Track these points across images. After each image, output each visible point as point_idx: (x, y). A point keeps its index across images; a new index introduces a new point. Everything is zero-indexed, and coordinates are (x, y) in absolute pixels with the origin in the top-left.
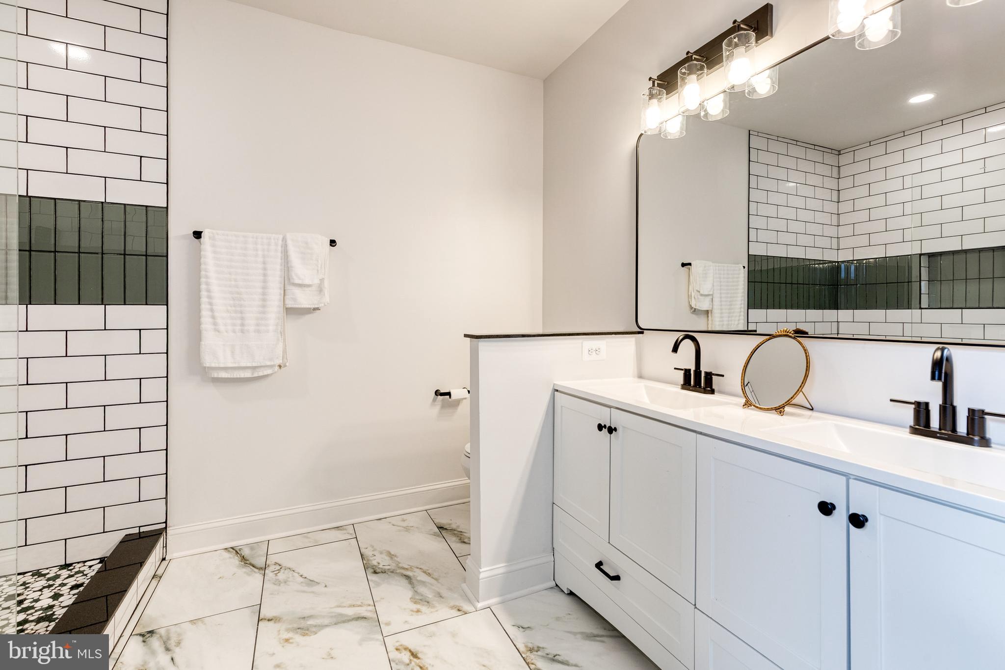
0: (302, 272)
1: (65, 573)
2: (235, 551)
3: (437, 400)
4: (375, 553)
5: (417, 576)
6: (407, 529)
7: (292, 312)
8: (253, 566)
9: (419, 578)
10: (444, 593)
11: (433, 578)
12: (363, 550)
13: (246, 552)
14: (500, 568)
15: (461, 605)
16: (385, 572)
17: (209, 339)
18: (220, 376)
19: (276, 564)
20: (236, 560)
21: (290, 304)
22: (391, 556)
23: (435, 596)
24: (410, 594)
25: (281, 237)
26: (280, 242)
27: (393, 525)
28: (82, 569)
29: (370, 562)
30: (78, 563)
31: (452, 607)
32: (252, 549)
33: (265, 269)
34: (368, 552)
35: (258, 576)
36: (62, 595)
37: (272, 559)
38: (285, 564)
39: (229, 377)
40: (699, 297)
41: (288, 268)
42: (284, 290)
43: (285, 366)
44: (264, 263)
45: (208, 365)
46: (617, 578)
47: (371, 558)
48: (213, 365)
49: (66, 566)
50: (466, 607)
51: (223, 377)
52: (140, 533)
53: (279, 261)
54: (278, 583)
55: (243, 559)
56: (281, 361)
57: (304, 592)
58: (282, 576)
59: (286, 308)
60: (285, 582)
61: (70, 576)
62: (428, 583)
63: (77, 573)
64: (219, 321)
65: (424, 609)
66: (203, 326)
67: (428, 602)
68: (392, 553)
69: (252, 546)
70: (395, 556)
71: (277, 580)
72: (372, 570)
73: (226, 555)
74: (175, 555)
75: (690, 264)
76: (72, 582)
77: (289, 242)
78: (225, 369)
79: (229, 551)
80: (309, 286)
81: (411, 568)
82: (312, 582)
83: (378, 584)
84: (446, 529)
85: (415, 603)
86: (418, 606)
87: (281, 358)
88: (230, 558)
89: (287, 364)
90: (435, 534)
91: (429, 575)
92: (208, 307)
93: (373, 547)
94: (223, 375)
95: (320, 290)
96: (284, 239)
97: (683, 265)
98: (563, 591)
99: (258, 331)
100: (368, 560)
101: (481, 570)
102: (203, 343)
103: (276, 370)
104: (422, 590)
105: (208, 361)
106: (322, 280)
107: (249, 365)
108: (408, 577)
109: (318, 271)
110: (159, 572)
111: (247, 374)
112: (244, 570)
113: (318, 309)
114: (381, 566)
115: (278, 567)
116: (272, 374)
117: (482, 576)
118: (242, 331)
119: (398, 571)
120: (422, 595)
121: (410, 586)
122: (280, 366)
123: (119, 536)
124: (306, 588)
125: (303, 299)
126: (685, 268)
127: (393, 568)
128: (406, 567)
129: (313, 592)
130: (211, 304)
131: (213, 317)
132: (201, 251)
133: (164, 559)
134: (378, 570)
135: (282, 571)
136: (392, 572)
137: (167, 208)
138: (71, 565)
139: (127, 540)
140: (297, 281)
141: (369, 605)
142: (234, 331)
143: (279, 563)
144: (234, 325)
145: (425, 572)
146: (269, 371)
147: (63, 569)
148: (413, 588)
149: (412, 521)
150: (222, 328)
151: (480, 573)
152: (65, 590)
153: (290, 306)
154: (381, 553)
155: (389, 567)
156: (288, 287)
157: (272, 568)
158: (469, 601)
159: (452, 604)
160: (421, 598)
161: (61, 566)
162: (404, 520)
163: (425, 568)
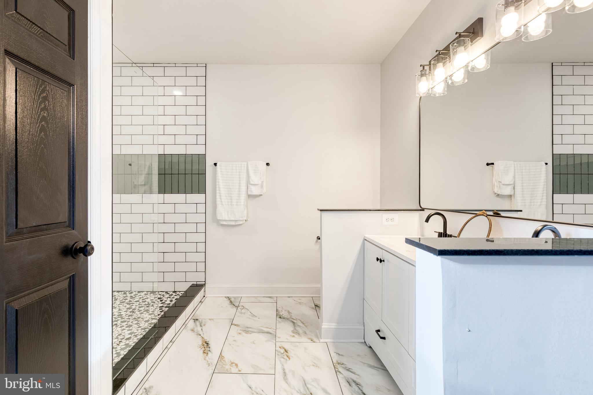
0: (255, 179)
1: (174, 294)
2: (229, 298)
3: (318, 241)
4: (282, 310)
5: (298, 323)
6: (300, 303)
7: (250, 196)
8: (234, 305)
9: (298, 324)
10: (307, 332)
11: (305, 325)
12: (278, 308)
13: (232, 300)
14: (333, 325)
15: (314, 339)
16: (284, 318)
17: (220, 208)
18: (223, 224)
19: (242, 306)
20: (228, 302)
21: (250, 193)
22: (289, 312)
23: (303, 333)
24: (292, 329)
25: (246, 163)
26: (246, 166)
27: (294, 300)
28: (179, 294)
29: (279, 313)
30: (178, 291)
31: (309, 339)
32: (235, 299)
33: (240, 178)
34: (280, 309)
35: (235, 309)
36: (173, 301)
37: (241, 304)
38: (246, 306)
39: (227, 224)
40: (502, 186)
41: (249, 177)
42: (247, 187)
43: (248, 221)
44: (240, 175)
45: (219, 219)
46: (384, 338)
47: (280, 312)
48: (221, 219)
49: (175, 292)
50: (315, 340)
51: (225, 224)
52: (197, 284)
53: (245, 174)
54: (241, 313)
55: (231, 302)
56: (246, 218)
57: (250, 318)
58: (243, 311)
59: (248, 195)
60: (244, 313)
61: (176, 295)
62: (302, 327)
63: (177, 295)
64: (223, 200)
65: (296, 336)
66: (217, 202)
67: (299, 334)
68: (290, 312)
69: (235, 298)
70: (291, 313)
71: (241, 312)
72: (279, 317)
73: (225, 299)
74: (208, 296)
75: (493, 164)
76: (176, 297)
77: (249, 166)
78: (225, 220)
79: (226, 298)
80: (257, 185)
81: (296, 319)
82: (254, 316)
83: (280, 322)
84: (319, 307)
85: (293, 333)
86: (294, 334)
87: (246, 217)
88: (226, 301)
89: (249, 220)
90: (312, 308)
91: (304, 324)
92: (219, 194)
93: (282, 307)
94: (225, 223)
95: (262, 187)
96: (247, 165)
97: (488, 164)
98: (367, 345)
99: (237, 205)
100: (279, 312)
101: (323, 324)
102: (217, 209)
103: (244, 222)
104: (298, 328)
105: (219, 217)
106: (263, 182)
107: (234, 219)
108: (293, 322)
109: (261, 178)
110: (202, 301)
111: (233, 223)
112: (230, 306)
113: (261, 195)
114: (283, 316)
115: (243, 308)
116: (243, 224)
117: (323, 327)
118: (231, 205)
119: (290, 319)
120: (297, 331)
121: (293, 326)
122: (246, 220)
123: (190, 284)
124: (251, 317)
125: (255, 191)
126: (489, 166)
127: (288, 318)
128: (294, 318)
129: (254, 320)
130: (220, 193)
131: (221, 199)
132: (216, 171)
133: (204, 296)
134: (282, 317)
135: (244, 309)
136: (288, 319)
137: (205, 154)
138: (176, 292)
139: (193, 286)
140: (252, 183)
141: (274, 329)
142: (228, 205)
143: (243, 306)
144: (228, 202)
145: (302, 322)
146: (241, 223)
147: (174, 293)
148: (294, 327)
149: (303, 300)
150: (224, 203)
151: (322, 325)
152: (174, 299)
153: (249, 194)
154: (285, 311)
155: (286, 317)
156: (249, 185)
157: (241, 307)
158: (318, 338)
159: (310, 337)
160: (296, 331)
161: (173, 291)
162: (300, 299)
163: (302, 320)
